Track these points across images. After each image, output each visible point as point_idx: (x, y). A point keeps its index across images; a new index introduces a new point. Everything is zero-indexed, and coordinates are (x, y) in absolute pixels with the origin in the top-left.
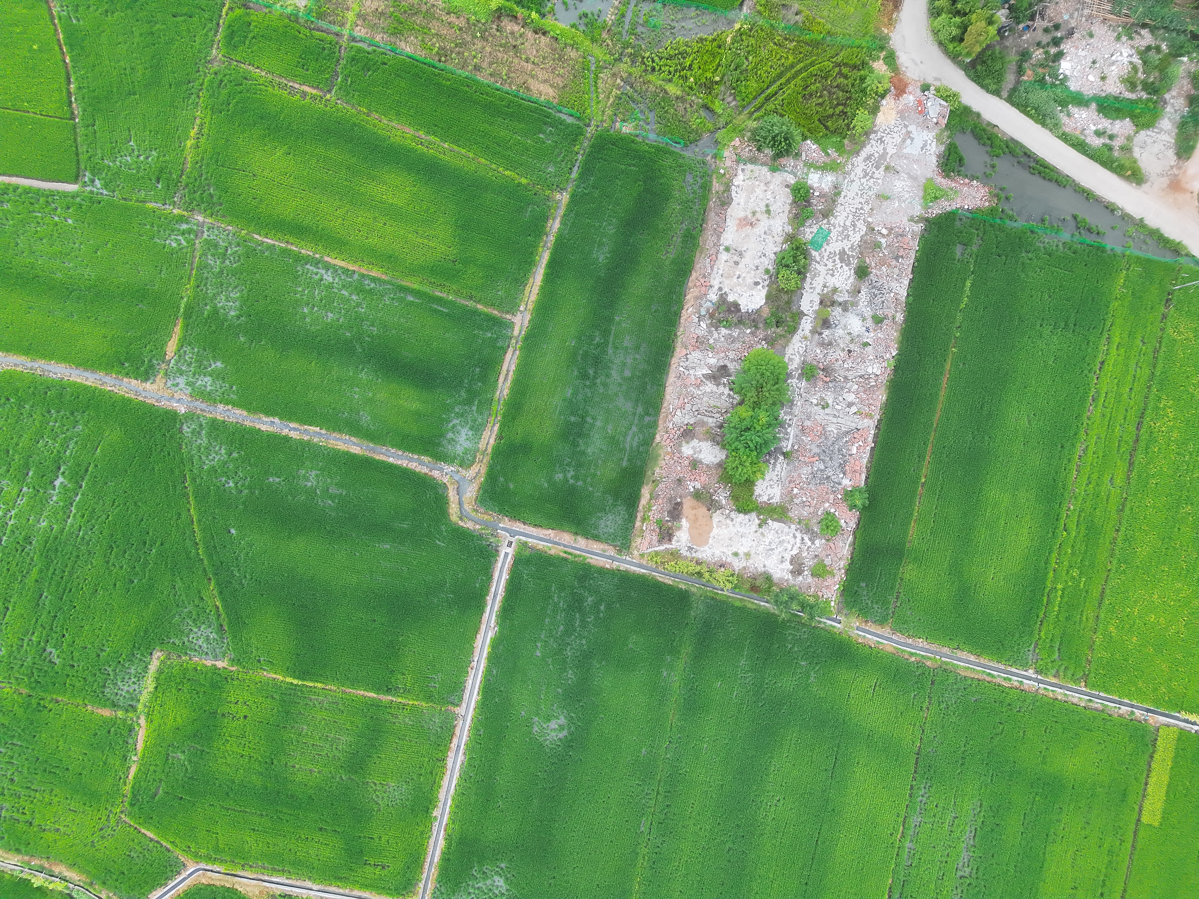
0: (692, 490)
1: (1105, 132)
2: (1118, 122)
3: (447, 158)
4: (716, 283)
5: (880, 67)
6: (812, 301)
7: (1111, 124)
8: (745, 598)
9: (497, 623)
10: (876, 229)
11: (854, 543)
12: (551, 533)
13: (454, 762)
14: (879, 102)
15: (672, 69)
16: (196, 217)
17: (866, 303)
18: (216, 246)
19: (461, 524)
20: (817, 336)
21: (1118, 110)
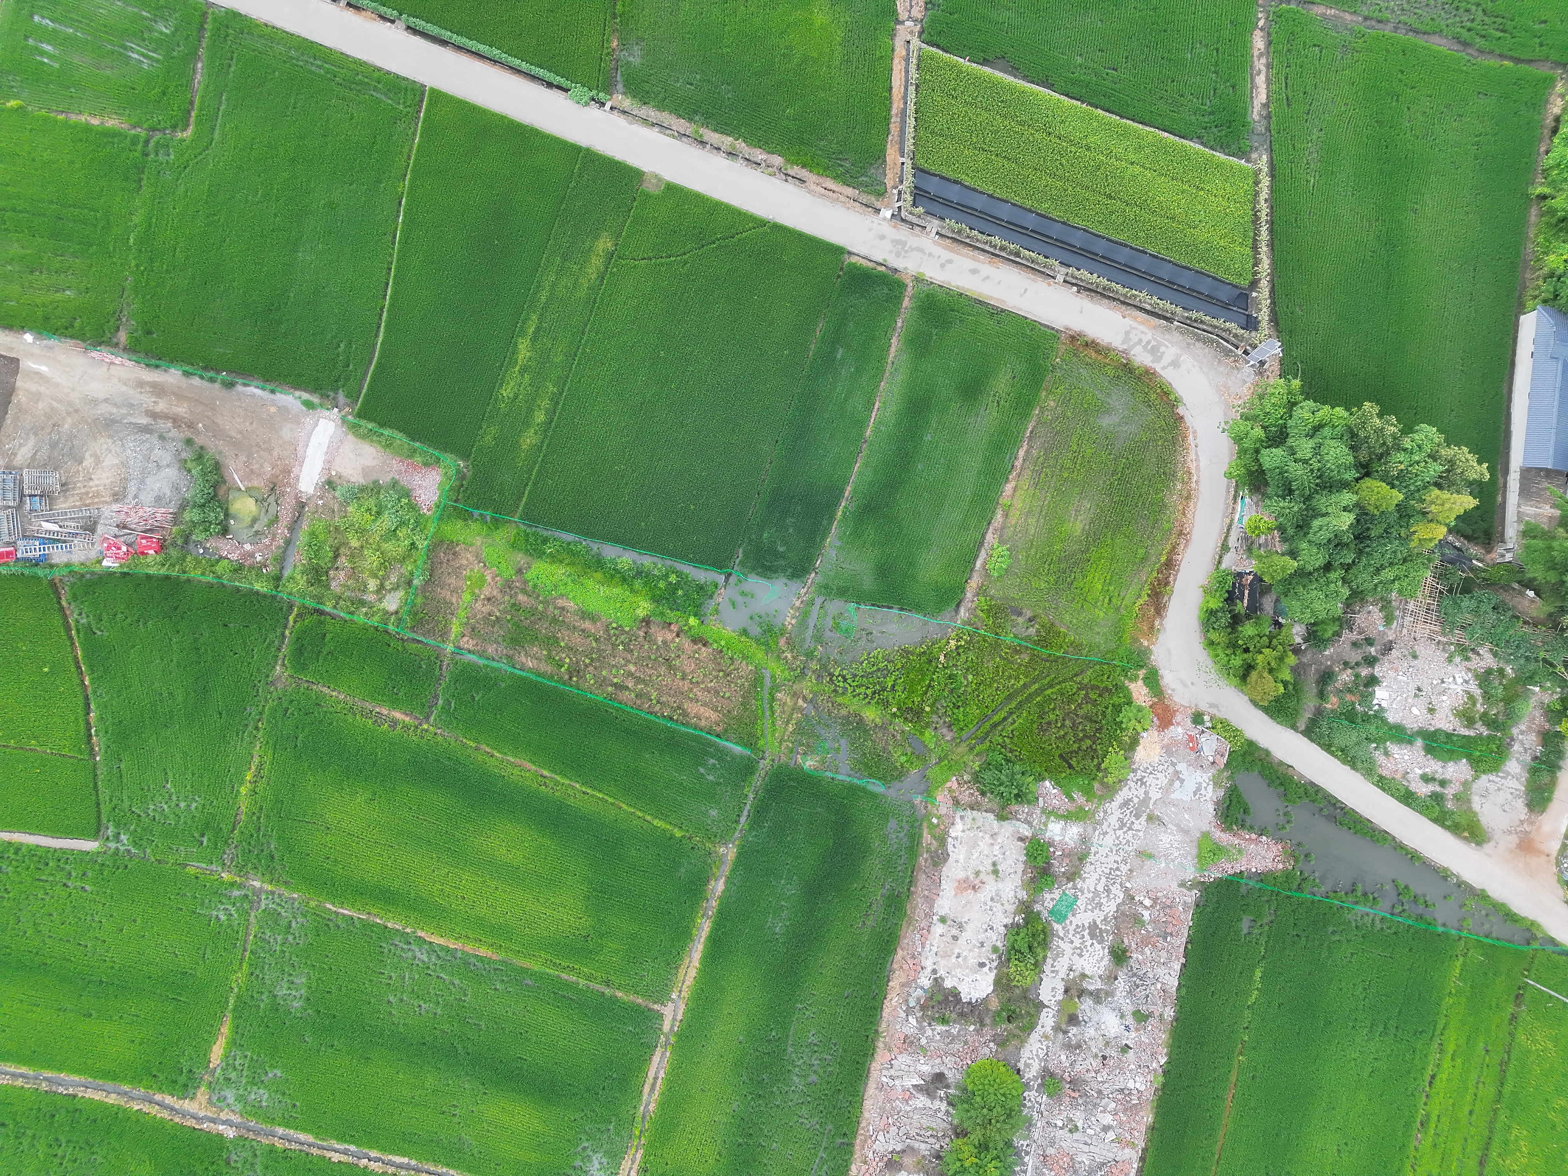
1: (1434, 777)
2: (1451, 764)
3: (579, 805)
4: (929, 964)
5: (1139, 691)
6: (1055, 988)
7: (1443, 767)
10: (1137, 898)
14: (1138, 737)
15: (869, 692)
16: (252, 883)
17: (1124, 994)
18: (277, 918)
20: (1061, 1036)
21: (1451, 751)
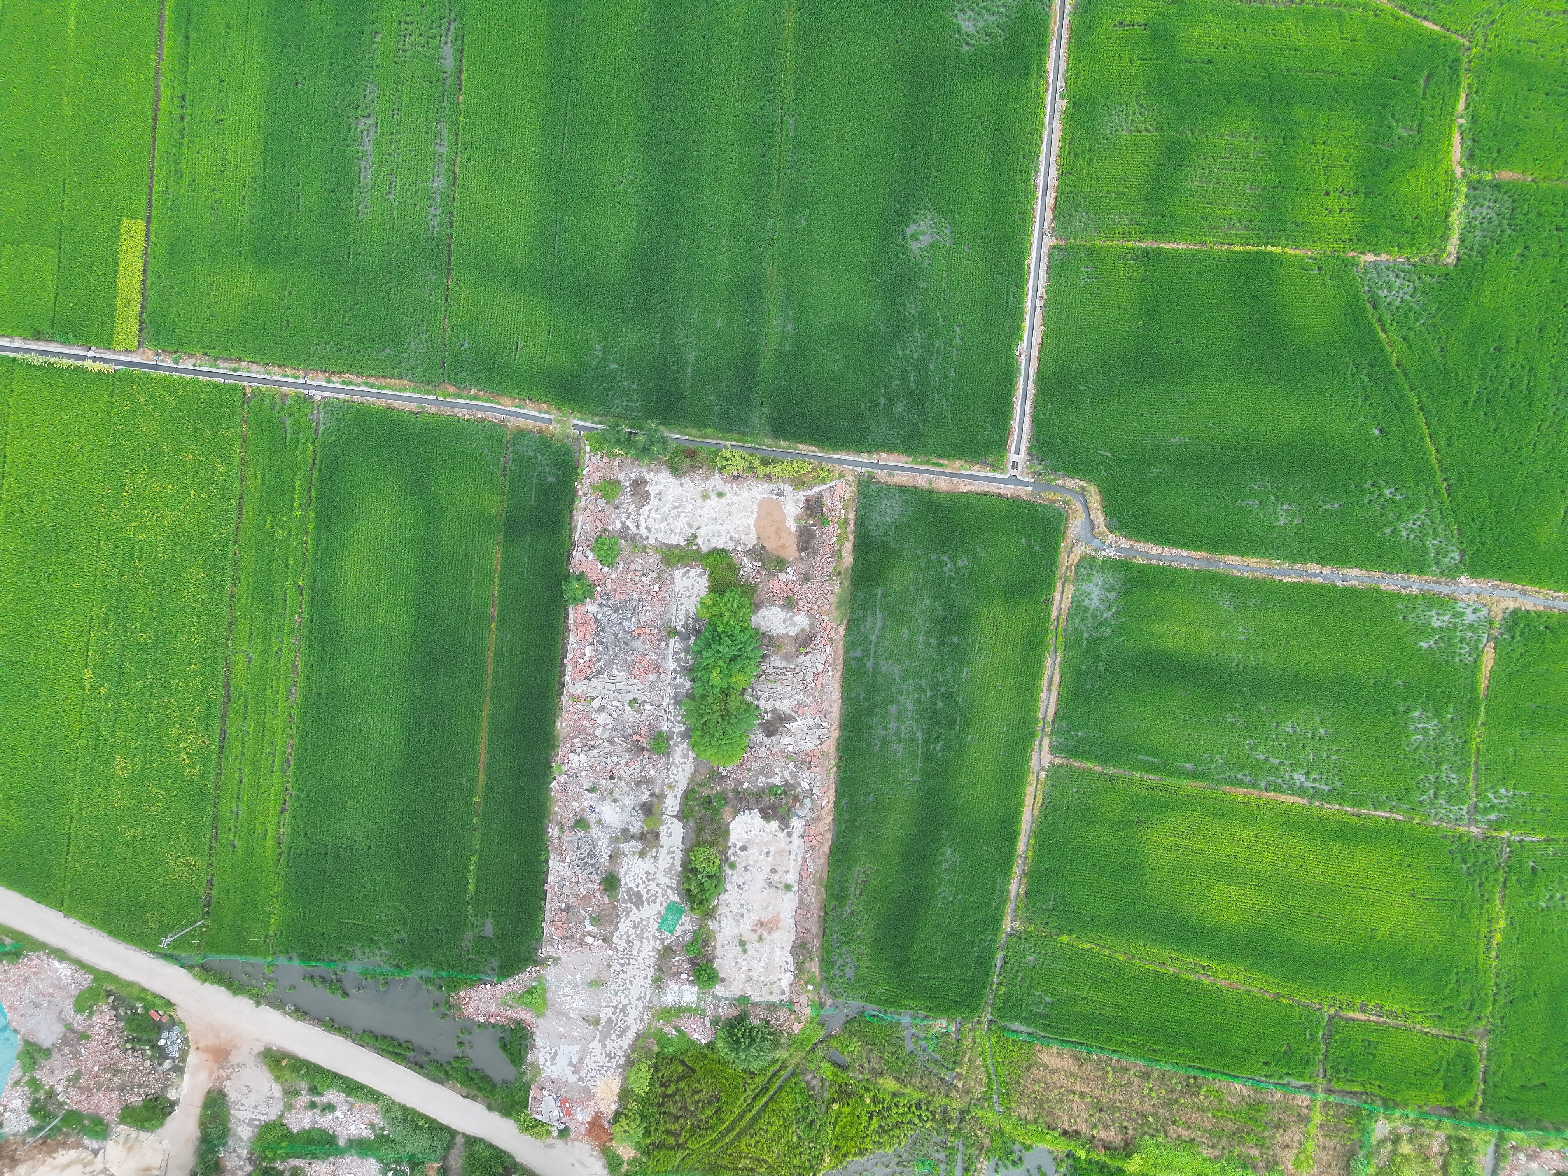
0: (789, 570)
1: (323, 1110)
2: (308, 1127)
3: (1168, 953)
4: (796, 841)
5: (626, 1151)
6: (669, 837)
7: (316, 1122)
8: (701, 440)
9: (1017, 361)
10: (600, 942)
11: (571, 531)
12: (965, 487)
13: (1047, 174)
14: (620, 1106)
15: (895, 1110)
16: (1479, 830)
17: (600, 843)
18: (1449, 797)
19: (1082, 483)
20: (657, 791)
21: (310, 1142)
